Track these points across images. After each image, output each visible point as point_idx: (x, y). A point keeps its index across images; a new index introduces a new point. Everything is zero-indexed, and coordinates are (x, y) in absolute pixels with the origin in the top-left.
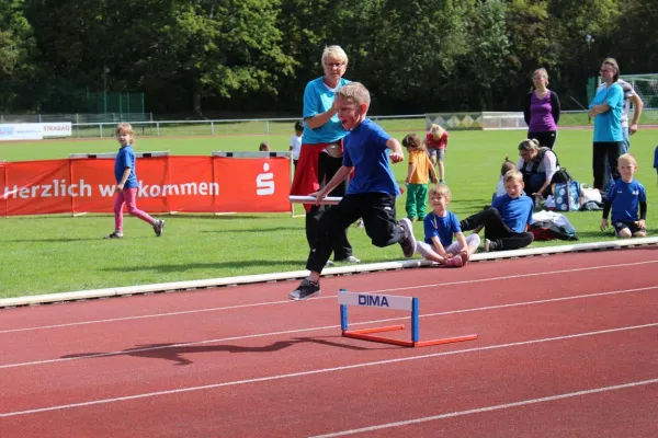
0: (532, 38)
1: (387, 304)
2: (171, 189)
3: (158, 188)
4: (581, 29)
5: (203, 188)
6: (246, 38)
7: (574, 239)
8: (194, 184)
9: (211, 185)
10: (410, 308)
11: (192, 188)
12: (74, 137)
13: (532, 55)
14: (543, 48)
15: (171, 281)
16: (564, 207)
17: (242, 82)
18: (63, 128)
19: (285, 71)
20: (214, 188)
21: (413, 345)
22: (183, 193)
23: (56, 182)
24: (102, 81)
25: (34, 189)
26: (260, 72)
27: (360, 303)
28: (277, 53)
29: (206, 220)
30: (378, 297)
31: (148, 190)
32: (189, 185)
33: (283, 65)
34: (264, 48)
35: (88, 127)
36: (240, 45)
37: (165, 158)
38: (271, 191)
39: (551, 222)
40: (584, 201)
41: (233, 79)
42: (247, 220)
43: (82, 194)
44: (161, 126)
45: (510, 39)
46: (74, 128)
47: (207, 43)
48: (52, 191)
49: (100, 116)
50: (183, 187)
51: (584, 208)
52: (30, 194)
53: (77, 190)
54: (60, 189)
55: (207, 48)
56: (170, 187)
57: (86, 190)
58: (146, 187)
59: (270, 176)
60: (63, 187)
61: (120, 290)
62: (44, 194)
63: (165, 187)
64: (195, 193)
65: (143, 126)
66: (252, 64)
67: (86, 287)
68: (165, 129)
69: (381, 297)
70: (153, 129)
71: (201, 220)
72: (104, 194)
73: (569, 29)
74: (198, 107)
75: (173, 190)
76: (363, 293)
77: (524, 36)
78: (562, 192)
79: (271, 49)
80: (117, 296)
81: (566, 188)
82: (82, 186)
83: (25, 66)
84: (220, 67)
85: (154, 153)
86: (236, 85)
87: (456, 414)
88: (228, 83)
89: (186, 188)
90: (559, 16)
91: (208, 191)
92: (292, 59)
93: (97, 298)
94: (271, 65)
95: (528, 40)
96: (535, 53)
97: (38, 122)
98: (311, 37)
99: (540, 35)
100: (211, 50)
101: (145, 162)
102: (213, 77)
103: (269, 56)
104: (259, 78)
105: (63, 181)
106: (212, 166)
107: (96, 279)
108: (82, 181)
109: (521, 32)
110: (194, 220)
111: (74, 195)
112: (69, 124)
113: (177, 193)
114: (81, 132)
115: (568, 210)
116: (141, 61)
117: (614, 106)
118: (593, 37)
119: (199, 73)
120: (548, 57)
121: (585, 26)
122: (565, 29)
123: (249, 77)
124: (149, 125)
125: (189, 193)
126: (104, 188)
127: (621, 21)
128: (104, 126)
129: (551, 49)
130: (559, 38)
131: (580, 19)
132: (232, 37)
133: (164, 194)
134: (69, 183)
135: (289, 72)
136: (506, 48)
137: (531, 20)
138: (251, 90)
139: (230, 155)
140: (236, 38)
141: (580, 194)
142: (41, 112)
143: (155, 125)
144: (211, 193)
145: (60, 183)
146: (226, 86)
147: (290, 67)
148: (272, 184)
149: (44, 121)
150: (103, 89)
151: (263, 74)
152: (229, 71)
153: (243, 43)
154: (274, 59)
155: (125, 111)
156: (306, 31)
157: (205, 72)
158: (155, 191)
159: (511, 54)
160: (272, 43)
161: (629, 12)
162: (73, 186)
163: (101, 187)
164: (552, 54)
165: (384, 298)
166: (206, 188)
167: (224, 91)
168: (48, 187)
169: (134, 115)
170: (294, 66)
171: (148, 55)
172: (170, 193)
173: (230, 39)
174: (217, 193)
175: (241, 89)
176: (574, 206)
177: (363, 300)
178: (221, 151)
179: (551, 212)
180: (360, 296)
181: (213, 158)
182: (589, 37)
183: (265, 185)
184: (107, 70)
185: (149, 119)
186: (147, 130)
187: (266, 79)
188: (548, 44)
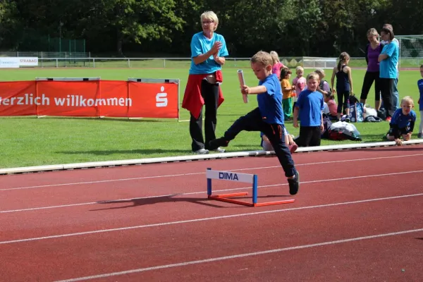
0: (336, 10)
1: (237, 178)
2: (101, 102)
3: (92, 100)
4: (368, 5)
5: (121, 102)
6: (152, 5)
7: (359, 140)
8: (116, 99)
9: (127, 99)
10: (252, 182)
11: (115, 101)
12: (39, 67)
13: (336, 21)
14: (342, 16)
15: (99, 160)
16: (353, 119)
17: (149, 34)
18: (32, 61)
19: (176, 27)
20: (128, 101)
21: (253, 206)
22: (109, 104)
23: (27, 95)
24: (58, 31)
25: (13, 99)
26: (160, 27)
27: (220, 178)
28: (172, 16)
29: (123, 122)
30: (231, 174)
31: (86, 102)
32: (112, 100)
33: (175, 23)
34: (163, 12)
35: (49, 61)
36: (148, 10)
37: (97, 81)
38: (165, 104)
39: (344, 129)
40: (366, 116)
41: (143, 32)
42: (150, 123)
43: (43, 103)
44: (96, 61)
45: (322, 10)
46: (39, 61)
47: (127, 8)
48: (24, 101)
49: (57, 53)
50: (108, 100)
51: (366, 120)
52: (10, 102)
53: (40, 101)
54: (29, 100)
55: (126, 11)
56: (100, 100)
57: (46, 101)
58: (85, 100)
59: (165, 95)
60: (31, 98)
61: (66, 166)
62: (19, 103)
63: (97, 100)
64: (116, 104)
65: (84, 61)
66: (156, 23)
67: (44, 163)
68: (98, 63)
69: (234, 173)
70: (91, 63)
71: (119, 122)
72: (57, 104)
73: (360, 5)
74: (120, 50)
75: (102, 102)
76: (222, 172)
77: (331, 9)
78: (352, 110)
79: (168, 13)
80: (64, 169)
81: (354, 108)
82: (44, 99)
83: (9, 20)
84: (135, 23)
85: (91, 78)
86: (145, 36)
87: (279, 250)
88: (140, 34)
89: (111, 101)
91: (125, 103)
92: (181, 19)
93: (51, 171)
94: (168, 23)
95: (334, 11)
96: (338, 20)
97: (16, 56)
98: (194, 6)
99: (341, 8)
100: (129, 12)
101: (85, 83)
102: (130, 30)
103: (166, 17)
104: (160, 31)
105: (32, 95)
106: (128, 87)
107: (51, 158)
108: (43, 95)
109: (329, 6)
110: (114, 122)
111: (38, 104)
112: (37, 58)
113: (105, 104)
114: (44, 64)
115: (356, 121)
116: (84, 19)
117: (390, 55)
118: (375, 10)
119: (121, 27)
120: (346, 23)
121: (371, 3)
122: (357, 5)
123: (153, 30)
124: (88, 60)
125: (113, 104)
126: (58, 100)
128: (59, 60)
129: (348, 17)
130: (353, 10)
132: (143, 5)
133: (96, 105)
134: (35, 96)
135: (179, 28)
136: (319, 16)
138: (154, 39)
139: (139, 80)
140: (146, 5)
141: (363, 111)
142: (18, 50)
143: (92, 60)
144: (127, 105)
145: (29, 96)
146: (139, 36)
147: (180, 25)
148: (166, 100)
149: (21, 56)
150: (59, 37)
151: (162, 29)
152: (140, 27)
153: (150, 9)
154: (170, 19)
155: (73, 51)
156: (191, 2)
157: (125, 27)
158: (91, 103)
159: (322, 20)
160: (169, 9)
162: (38, 98)
163: (56, 99)
164: (349, 21)
165: (236, 175)
166: (123, 101)
167: (137, 39)
168: (22, 98)
169: (79, 54)
170: (183, 24)
171: (88, 15)
172: (100, 104)
173: (142, 6)
174: (130, 105)
175: (148, 38)
176: (359, 119)
177: (222, 176)
178: (134, 77)
179: (345, 123)
180: (220, 173)
181: (129, 82)
182: (373, 11)
183: (162, 100)
184: (62, 24)
185: (88, 56)
186: (87, 63)
187: (164, 32)
188: (346, 14)
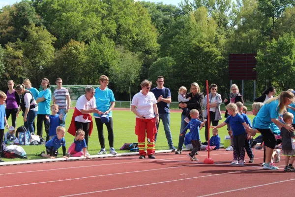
0: (16, 66)
4: (37, 63)
7: (25, 158)
13: (15, 73)
14: (20, 70)
16: (23, 143)
39: (15, 150)
40: (32, 141)
45: (5, 65)
51: (32, 144)
73: (32, 63)
77: (11, 65)
78: (22, 136)
81: (24, 135)
90: (28, 57)
95: (14, 67)
96: (16, 73)
99: (19, 65)
109: (10, 63)
115: (24, 144)
117: (47, 98)
118: (43, 67)
120: (23, 75)
121: (39, 62)
122: (30, 63)
127: (56, 61)
129: (24, 71)
130: (28, 66)
131: (37, 59)
136: (3, 70)
137: (15, 58)
141: (30, 138)
159: (5, 72)
161: (59, 57)
164: (24, 74)
176: (27, 143)
179: (16, 146)
182: (41, 67)
188: (22, 69)
